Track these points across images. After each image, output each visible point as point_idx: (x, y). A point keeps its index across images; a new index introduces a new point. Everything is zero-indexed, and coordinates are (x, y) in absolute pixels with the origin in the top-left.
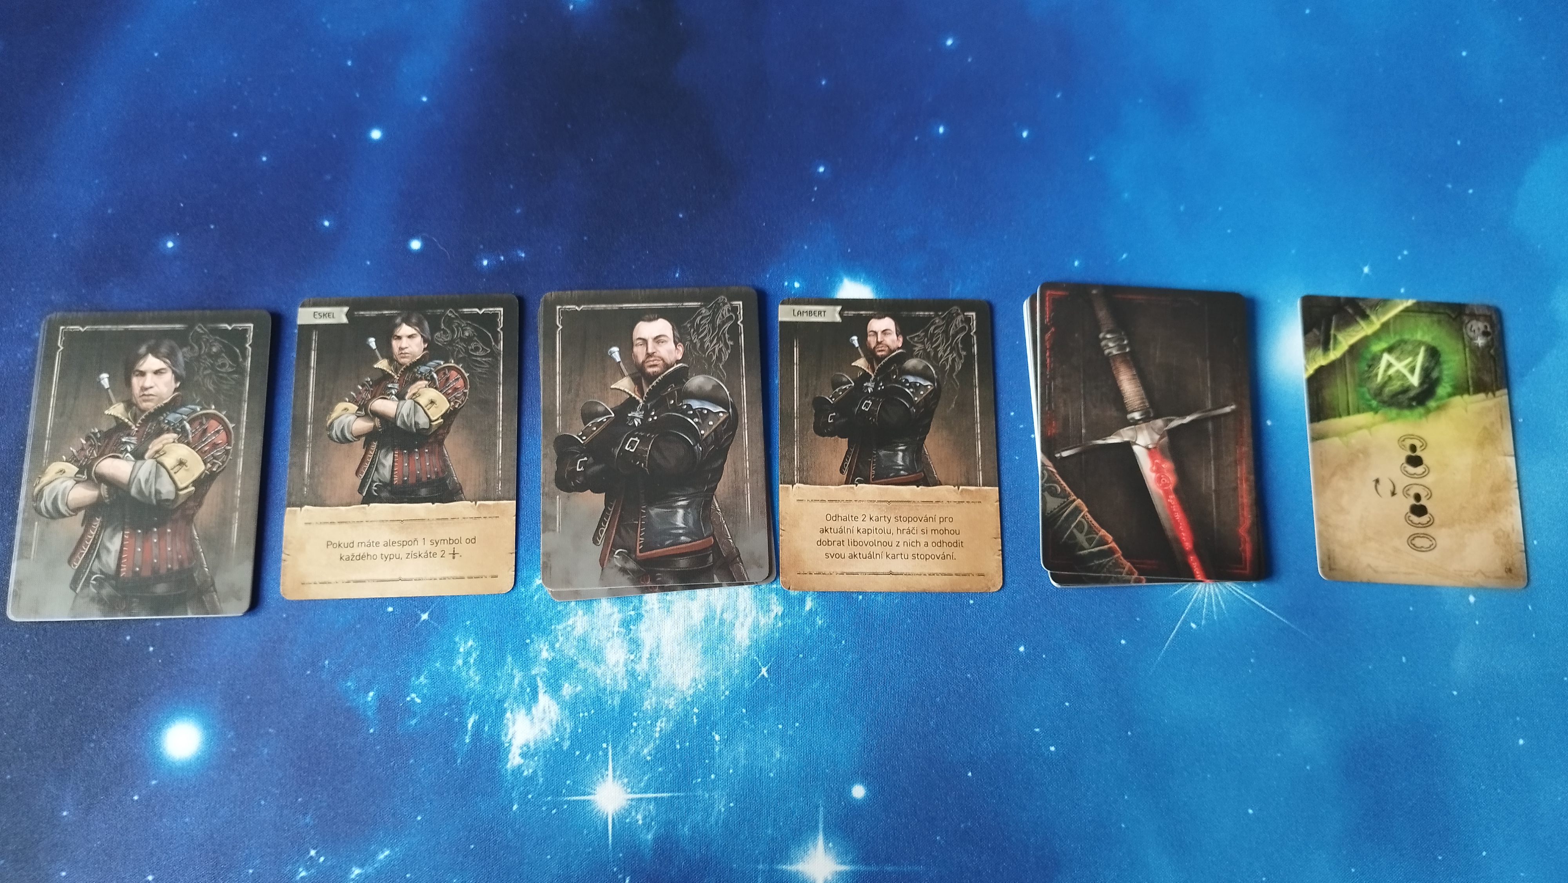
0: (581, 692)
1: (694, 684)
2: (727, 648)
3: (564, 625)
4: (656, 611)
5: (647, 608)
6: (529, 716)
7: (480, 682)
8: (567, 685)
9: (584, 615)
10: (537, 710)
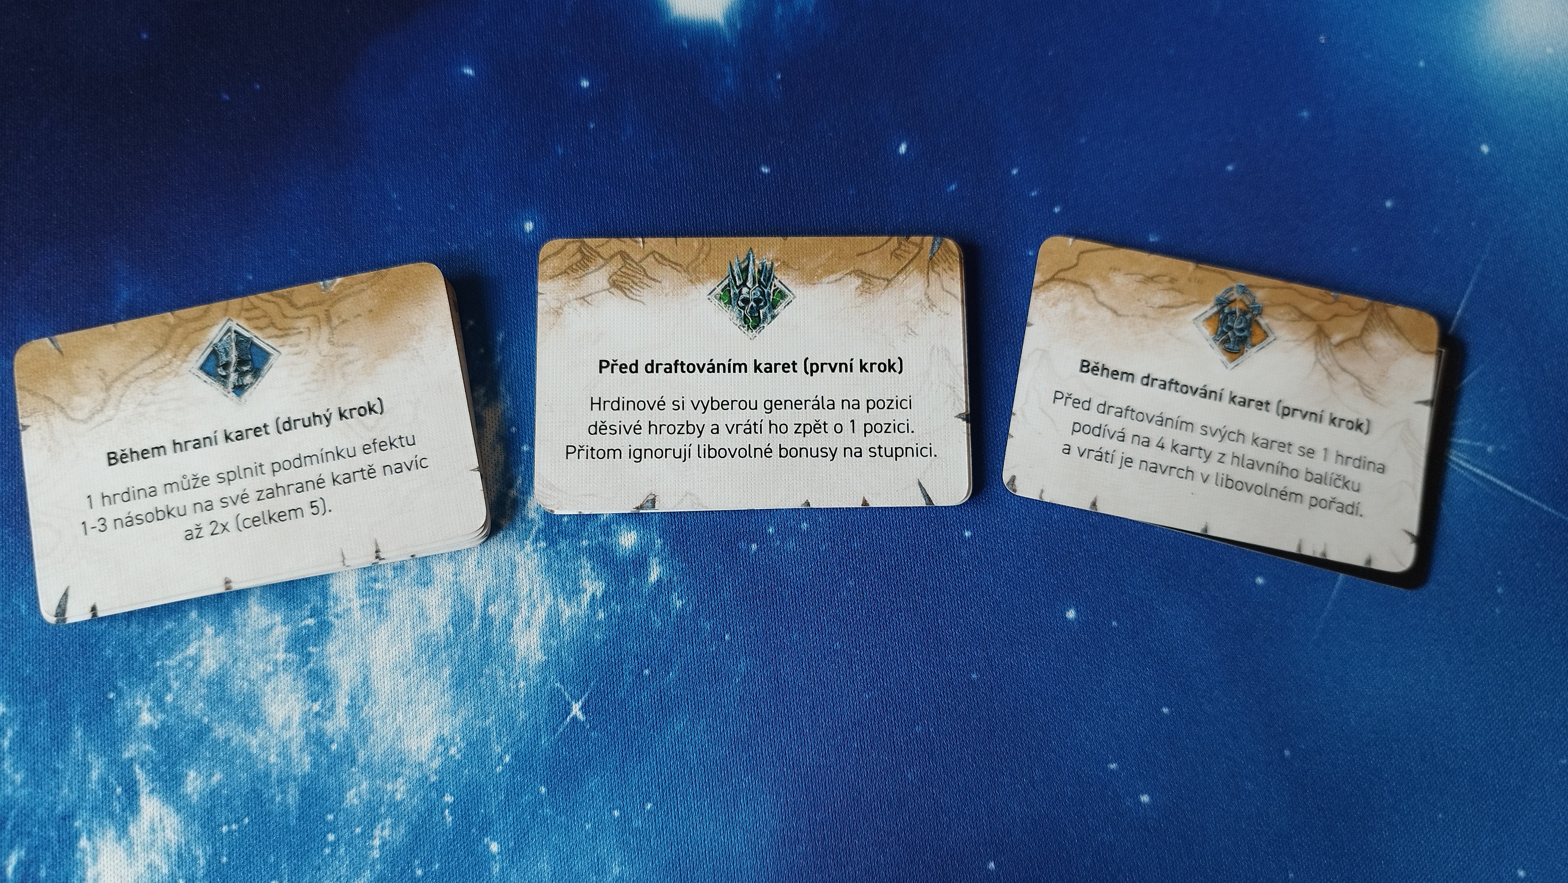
0: (221, 785)
1: (440, 749)
2: (501, 673)
3: (179, 657)
4: (357, 615)
5: (339, 609)
6: (124, 842)
7: (24, 784)
8: (192, 774)
9: (217, 635)
10: (139, 829)
